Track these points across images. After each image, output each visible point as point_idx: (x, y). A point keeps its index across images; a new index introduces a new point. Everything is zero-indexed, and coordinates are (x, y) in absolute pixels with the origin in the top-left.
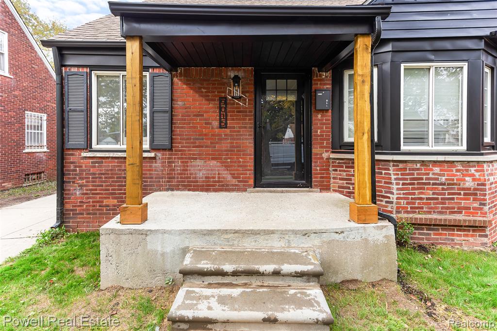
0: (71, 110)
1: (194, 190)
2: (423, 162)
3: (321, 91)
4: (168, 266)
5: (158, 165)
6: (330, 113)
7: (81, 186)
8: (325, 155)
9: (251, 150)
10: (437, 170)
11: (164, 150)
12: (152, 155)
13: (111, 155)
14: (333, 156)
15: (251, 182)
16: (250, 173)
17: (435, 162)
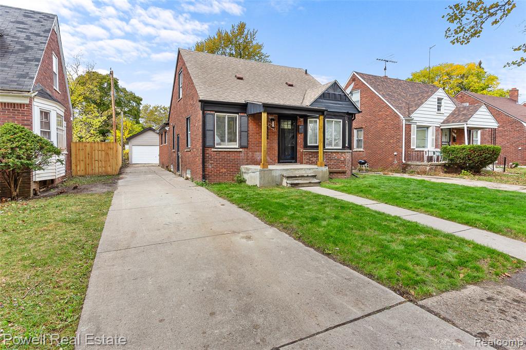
0: (208, 130)
1: (256, 165)
2: (331, 152)
3: (301, 125)
4: (277, 180)
5: (242, 154)
6: (303, 134)
7: (211, 164)
8: (301, 150)
9: (277, 148)
10: (335, 155)
11: (245, 148)
12: (241, 150)
13: (225, 150)
14: (304, 150)
15: (277, 161)
16: (276, 158)
17: (334, 152)
